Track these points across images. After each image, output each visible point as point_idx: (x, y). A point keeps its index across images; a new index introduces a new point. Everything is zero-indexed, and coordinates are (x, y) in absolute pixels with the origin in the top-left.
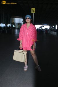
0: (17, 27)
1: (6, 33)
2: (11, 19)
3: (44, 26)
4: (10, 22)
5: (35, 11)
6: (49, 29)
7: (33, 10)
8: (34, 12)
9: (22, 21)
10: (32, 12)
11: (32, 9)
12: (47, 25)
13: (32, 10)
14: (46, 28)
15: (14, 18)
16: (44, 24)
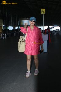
1: (15, 36)
2: (20, 21)
3: (54, 28)
4: (19, 25)
7: (43, 11)
8: (44, 13)
10: (42, 13)
11: (42, 9)
13: (42, 11)
14: (56, 30)
15: (23, 21)
16: (54, 25)
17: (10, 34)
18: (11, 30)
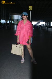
0: (16, 23)
2: (11, 16)
3: (40, 23)
4: (10, 19)
5: (32, 8)
6: (44, 25)
7: (31, 8)
8: (32, 10)
9: (21, 18)
10: (29, 10)
11: (29, 6)
12: (43, 22)
13: (29, 7)
14: (42, 25)
16: (40, 21)
17: (2, 26)
18: (3, 24)
